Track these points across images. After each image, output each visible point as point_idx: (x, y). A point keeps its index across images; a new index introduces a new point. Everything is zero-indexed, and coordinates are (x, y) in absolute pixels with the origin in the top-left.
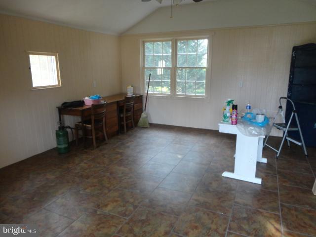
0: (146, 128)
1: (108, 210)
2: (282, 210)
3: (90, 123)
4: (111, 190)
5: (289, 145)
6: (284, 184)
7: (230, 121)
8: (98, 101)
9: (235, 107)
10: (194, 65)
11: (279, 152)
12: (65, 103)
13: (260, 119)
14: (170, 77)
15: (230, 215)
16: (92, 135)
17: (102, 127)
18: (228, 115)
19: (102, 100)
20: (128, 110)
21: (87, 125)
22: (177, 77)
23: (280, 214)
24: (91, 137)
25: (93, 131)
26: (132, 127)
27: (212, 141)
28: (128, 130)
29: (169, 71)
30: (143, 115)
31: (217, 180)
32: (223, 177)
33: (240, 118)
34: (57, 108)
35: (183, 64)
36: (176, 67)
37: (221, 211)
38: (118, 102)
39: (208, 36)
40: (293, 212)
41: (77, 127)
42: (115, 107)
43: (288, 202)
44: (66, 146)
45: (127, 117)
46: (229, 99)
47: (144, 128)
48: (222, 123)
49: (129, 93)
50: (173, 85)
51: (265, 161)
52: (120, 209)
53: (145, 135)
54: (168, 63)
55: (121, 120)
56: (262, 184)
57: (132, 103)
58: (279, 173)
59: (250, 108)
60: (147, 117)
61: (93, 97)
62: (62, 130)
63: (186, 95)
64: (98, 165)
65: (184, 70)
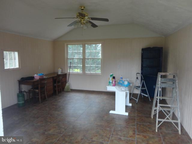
0: (69, 92)
1: (51, 132)
2: (137, 126)
3: (37, 88)
4: (51, 123)
5: (143, 97)
6: (139, 115)
7: (112, 85)
8: (42, 76)
9: (114, 78)
10: (95, 57)
11: (137, 100)
12: (22, 78)
13: (126, 83)
14: (82, 63)
15: (113, 129)
16: (38, 96)
17: (44, 91)
18: (111, 81)
19: (45, 76)
20: (58, 82)
21: (36, 90)
22: (86, 63)
23: (136, 127)
24: (38, 97)
25: (39, 93)
26: (61, 91)
27: (105, 97)
28: (58, 93)
29: (82, 60)
30: (67, 84)
31: (107, 115)
32: (110, 113)
33: (117, 83)
34: (18, 80)
35: (89, 56)
36: (85, 58)
37: (108, 128)
38: (53, 78)
39: (101, 43)
40: (142, 126)
41: (30, 91)
42: (52, 80)
43: (140, 122)
44: (23, 102)
45: (58, 86)
46: (111, 74)
47: (68, 92)
48: (108, 86)
49: (59, 72)
50: (84, 68)
51: (130, 105)
52: (57, 131)
53: (69, 95)
54: (80, 56)
55: (54, 87)
56: (128, 115)
57: (61, 78)
58: (137, 110)
59: (122, 78)
60: (69, 86)
61: (40, 74)
62: (21, 93)
63: (90, 73)
64: (43, 111)
65: (89, 60)
